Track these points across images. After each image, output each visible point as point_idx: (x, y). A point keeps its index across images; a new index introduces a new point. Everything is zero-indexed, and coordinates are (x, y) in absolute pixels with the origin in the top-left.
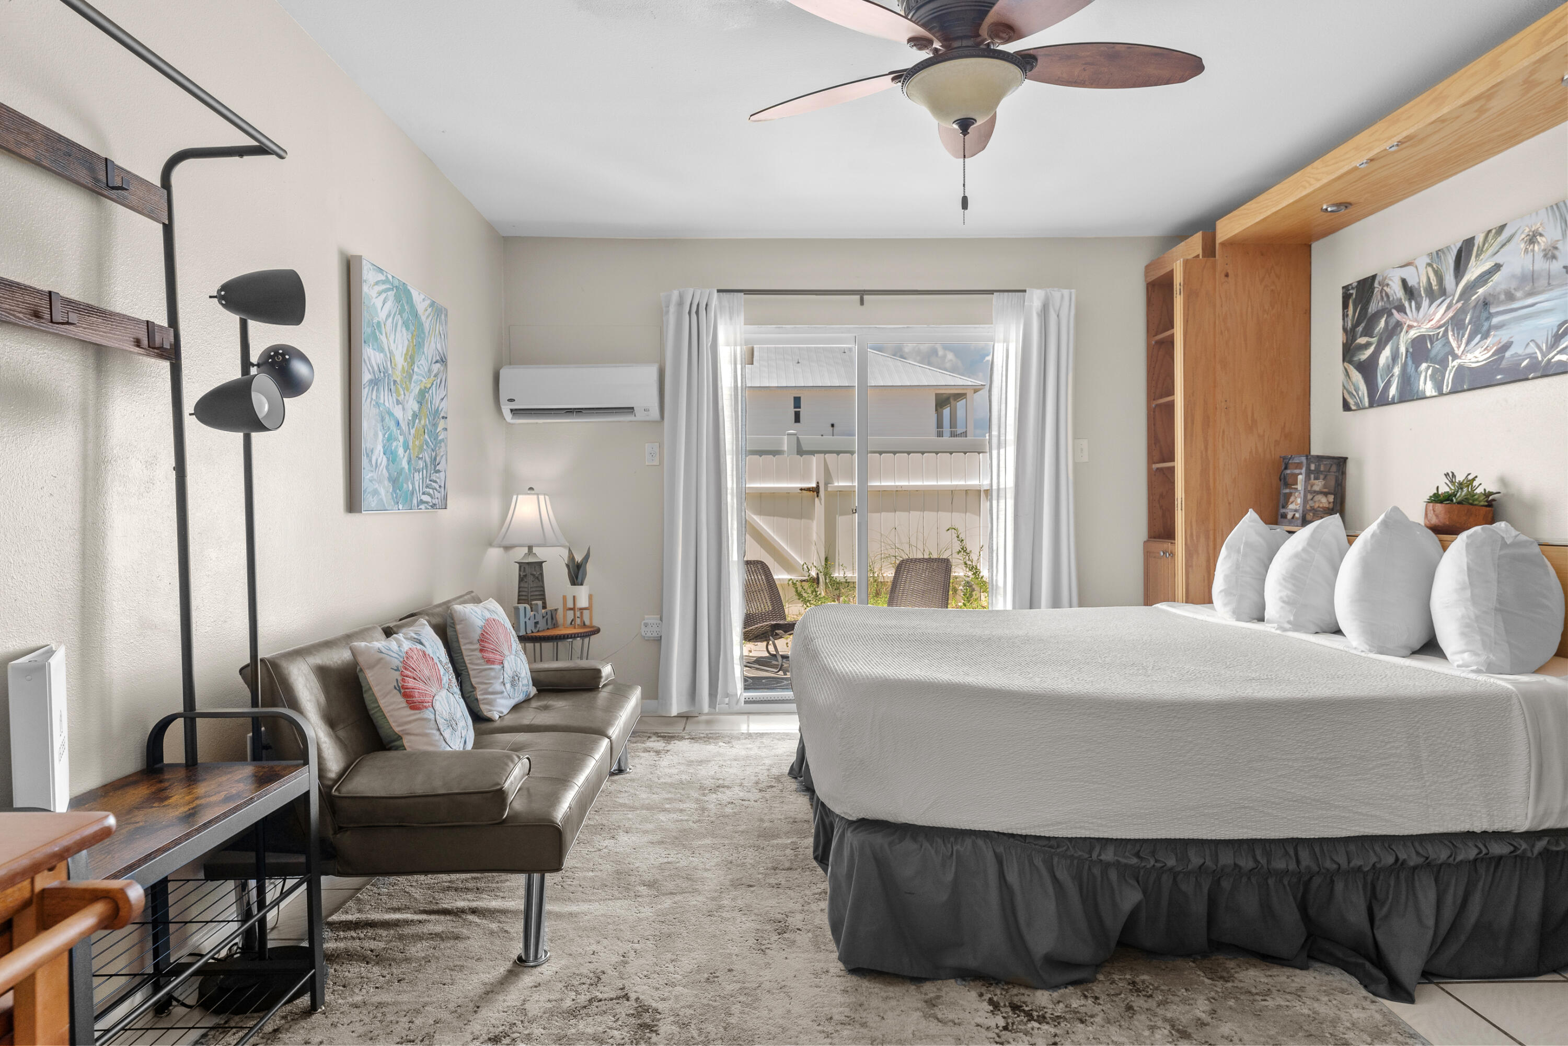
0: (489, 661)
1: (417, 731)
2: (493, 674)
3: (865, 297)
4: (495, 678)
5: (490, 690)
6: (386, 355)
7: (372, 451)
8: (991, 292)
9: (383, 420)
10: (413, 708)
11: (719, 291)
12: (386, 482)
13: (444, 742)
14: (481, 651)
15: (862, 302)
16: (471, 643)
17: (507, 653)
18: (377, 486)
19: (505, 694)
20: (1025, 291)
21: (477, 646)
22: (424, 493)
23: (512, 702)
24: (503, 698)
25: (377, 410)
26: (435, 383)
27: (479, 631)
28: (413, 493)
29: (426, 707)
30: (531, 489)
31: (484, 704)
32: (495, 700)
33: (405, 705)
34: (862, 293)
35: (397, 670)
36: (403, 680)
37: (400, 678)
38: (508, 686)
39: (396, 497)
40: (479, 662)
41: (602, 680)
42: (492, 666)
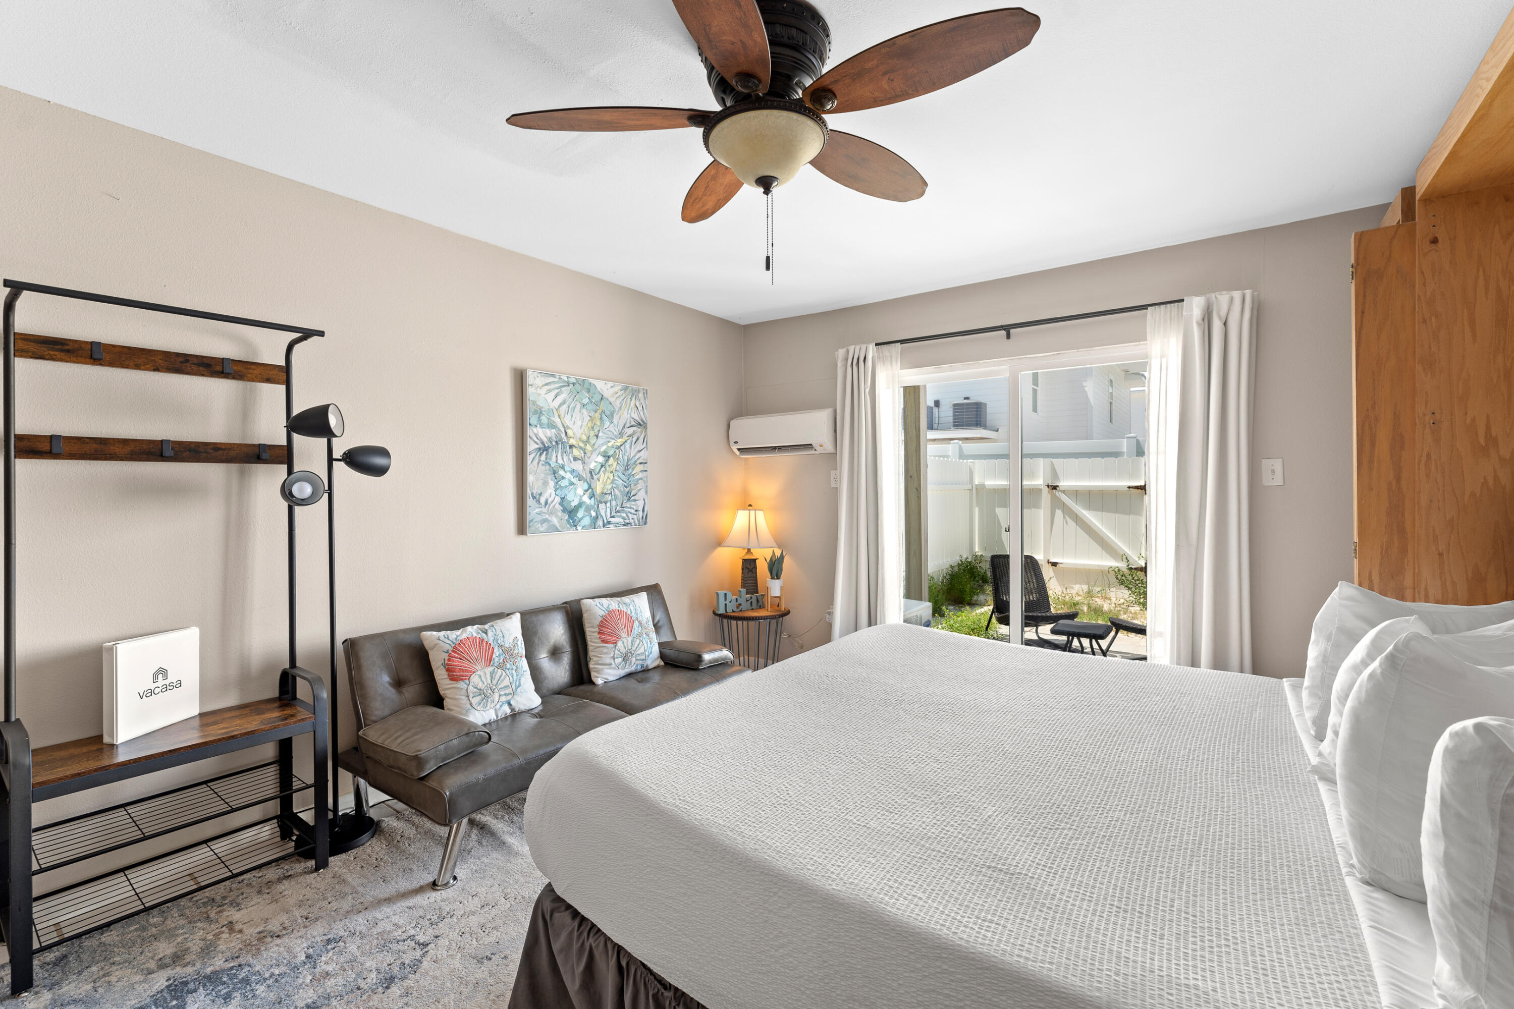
0: (604, 641)
1: (450, 696)
2: (605, 650)
3: (1012, 331)
4: (606, 653)
5: (600, 662)
6: (559, 430)
7: (540, 495)
8: (1145, 307)
9: (554, 473)
10: (451, 679)
11: (877, 345)
12: (560, 514)
13: (469, 706)
14: (599, 633)
15: (1008, 336)
16: (593, 627)
17: (624, 635)
18: (547, 516)
19: (614, 666)
20: (1182, 300)
21: (597, 630)
22: (611, 517)
23: (622, 672)
24: (610, 668)
25: (548, 467)
26: (629, 441)
27: (600, 619)
28: (597, 518)
29: (462, 680)
30: (750, 505)
31: (594, 671)
32: (602, 669)
33: (446, 676)
34: (1007, 329)
35: (447, 652)
36: (449, 660)
37: (447, 658)
38: (619, 660)
39: (573, 522)
40: (596, 641)
41: (703, 663)
42: (606, 645)
